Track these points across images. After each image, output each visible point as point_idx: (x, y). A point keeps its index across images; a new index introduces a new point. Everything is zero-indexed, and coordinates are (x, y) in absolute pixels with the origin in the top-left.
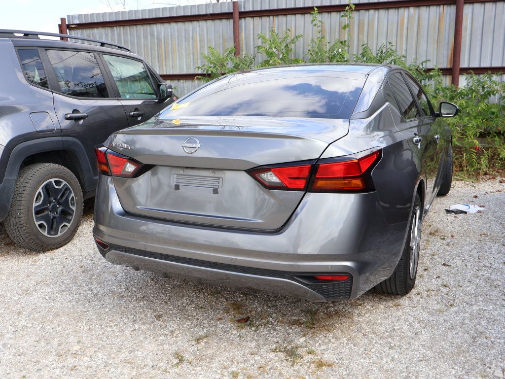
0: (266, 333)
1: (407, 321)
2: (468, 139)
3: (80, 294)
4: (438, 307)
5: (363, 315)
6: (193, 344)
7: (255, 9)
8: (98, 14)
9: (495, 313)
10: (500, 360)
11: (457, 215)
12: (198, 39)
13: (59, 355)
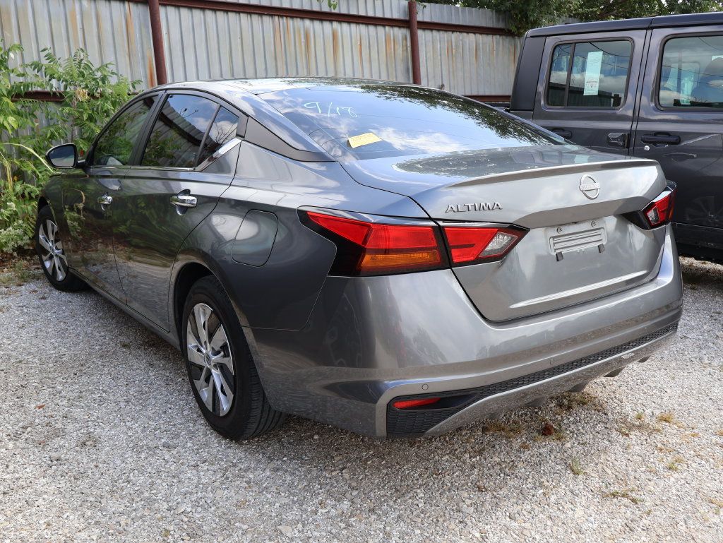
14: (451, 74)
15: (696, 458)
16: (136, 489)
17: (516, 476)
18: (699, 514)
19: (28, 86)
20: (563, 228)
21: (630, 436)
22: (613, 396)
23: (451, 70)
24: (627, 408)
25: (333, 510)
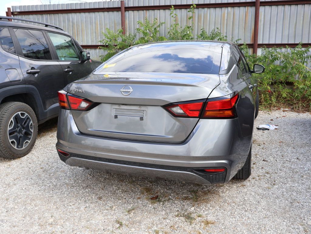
0: (170, 205)
1: (251, 195)
2: (264, 86)
3: (45, 185)
4: (266, 185)
5: (225, 192)
6: (126, 214)
7: (135, 6)
8: (32, 6)
9: (300, 188)
10: (309, 215)
11: (264, 131)
12: (98, 23)
13: (40, 225)
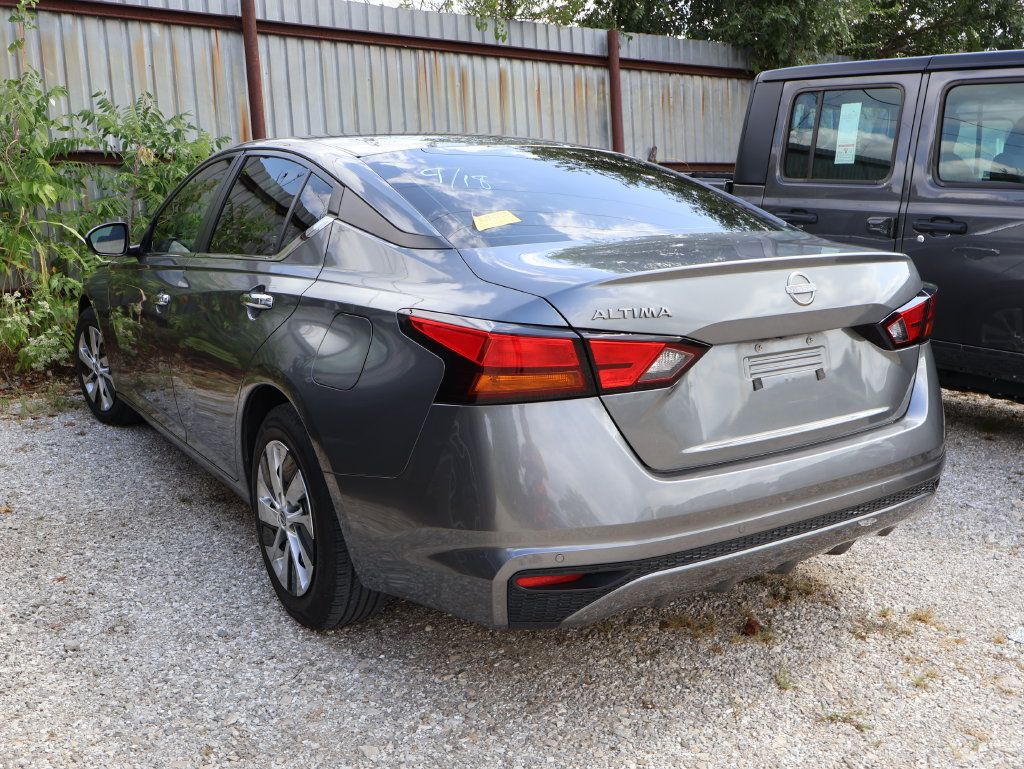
14: (667, 133)
15: (956, 672)
16: (175, 691)
17: (699, 690)
18: (949, 748)
19: (73, 144)
20: (763, 344)
21: (867, 640)
22: (851, 583)
23: (667, 126)
24: (868, 602)
25: (438, 727)
